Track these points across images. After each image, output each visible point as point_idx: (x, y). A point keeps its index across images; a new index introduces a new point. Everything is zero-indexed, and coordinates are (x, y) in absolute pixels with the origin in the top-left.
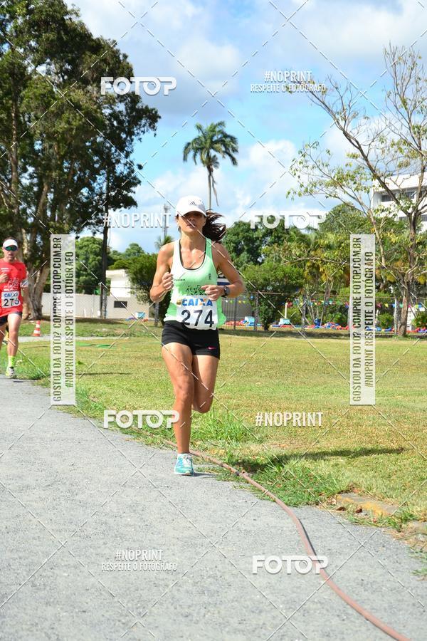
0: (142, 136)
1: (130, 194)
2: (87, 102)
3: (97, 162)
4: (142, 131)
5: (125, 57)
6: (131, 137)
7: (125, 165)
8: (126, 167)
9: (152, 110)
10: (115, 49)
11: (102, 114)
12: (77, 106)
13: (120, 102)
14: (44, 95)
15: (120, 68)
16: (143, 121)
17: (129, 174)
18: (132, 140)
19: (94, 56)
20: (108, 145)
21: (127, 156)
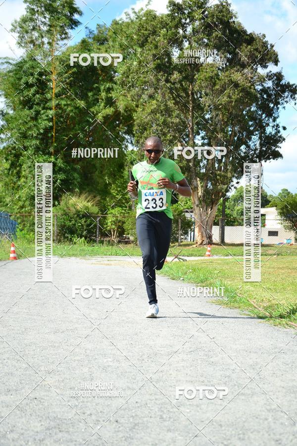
0: (285, 105)
1: (277, 149)
2: (243, 81)
3: (252, 126)
4: (285, 101)
5: (272, 46)
6: (277, 106)
7: (273, 127)
8: (274, 129)
9: (293, 85)
10: (264, 40)
11: (255, 89)
12: (236, 85)
13: (269, 80)
14: (212, 78)
15: (267, 55)
16: (286, 94)
17: (276, 134)
18: (278, 108)
19: (249, 47)
20: (260, 113)
21: (274, 121)
